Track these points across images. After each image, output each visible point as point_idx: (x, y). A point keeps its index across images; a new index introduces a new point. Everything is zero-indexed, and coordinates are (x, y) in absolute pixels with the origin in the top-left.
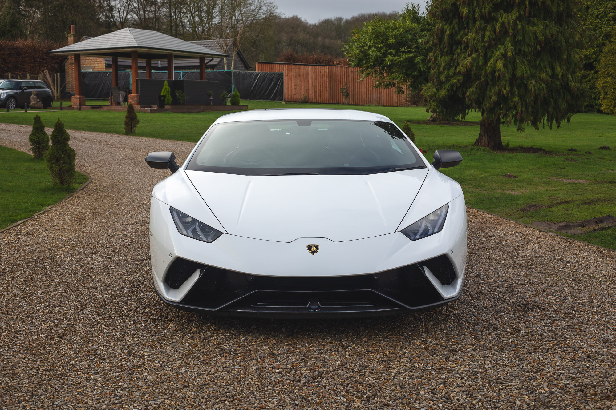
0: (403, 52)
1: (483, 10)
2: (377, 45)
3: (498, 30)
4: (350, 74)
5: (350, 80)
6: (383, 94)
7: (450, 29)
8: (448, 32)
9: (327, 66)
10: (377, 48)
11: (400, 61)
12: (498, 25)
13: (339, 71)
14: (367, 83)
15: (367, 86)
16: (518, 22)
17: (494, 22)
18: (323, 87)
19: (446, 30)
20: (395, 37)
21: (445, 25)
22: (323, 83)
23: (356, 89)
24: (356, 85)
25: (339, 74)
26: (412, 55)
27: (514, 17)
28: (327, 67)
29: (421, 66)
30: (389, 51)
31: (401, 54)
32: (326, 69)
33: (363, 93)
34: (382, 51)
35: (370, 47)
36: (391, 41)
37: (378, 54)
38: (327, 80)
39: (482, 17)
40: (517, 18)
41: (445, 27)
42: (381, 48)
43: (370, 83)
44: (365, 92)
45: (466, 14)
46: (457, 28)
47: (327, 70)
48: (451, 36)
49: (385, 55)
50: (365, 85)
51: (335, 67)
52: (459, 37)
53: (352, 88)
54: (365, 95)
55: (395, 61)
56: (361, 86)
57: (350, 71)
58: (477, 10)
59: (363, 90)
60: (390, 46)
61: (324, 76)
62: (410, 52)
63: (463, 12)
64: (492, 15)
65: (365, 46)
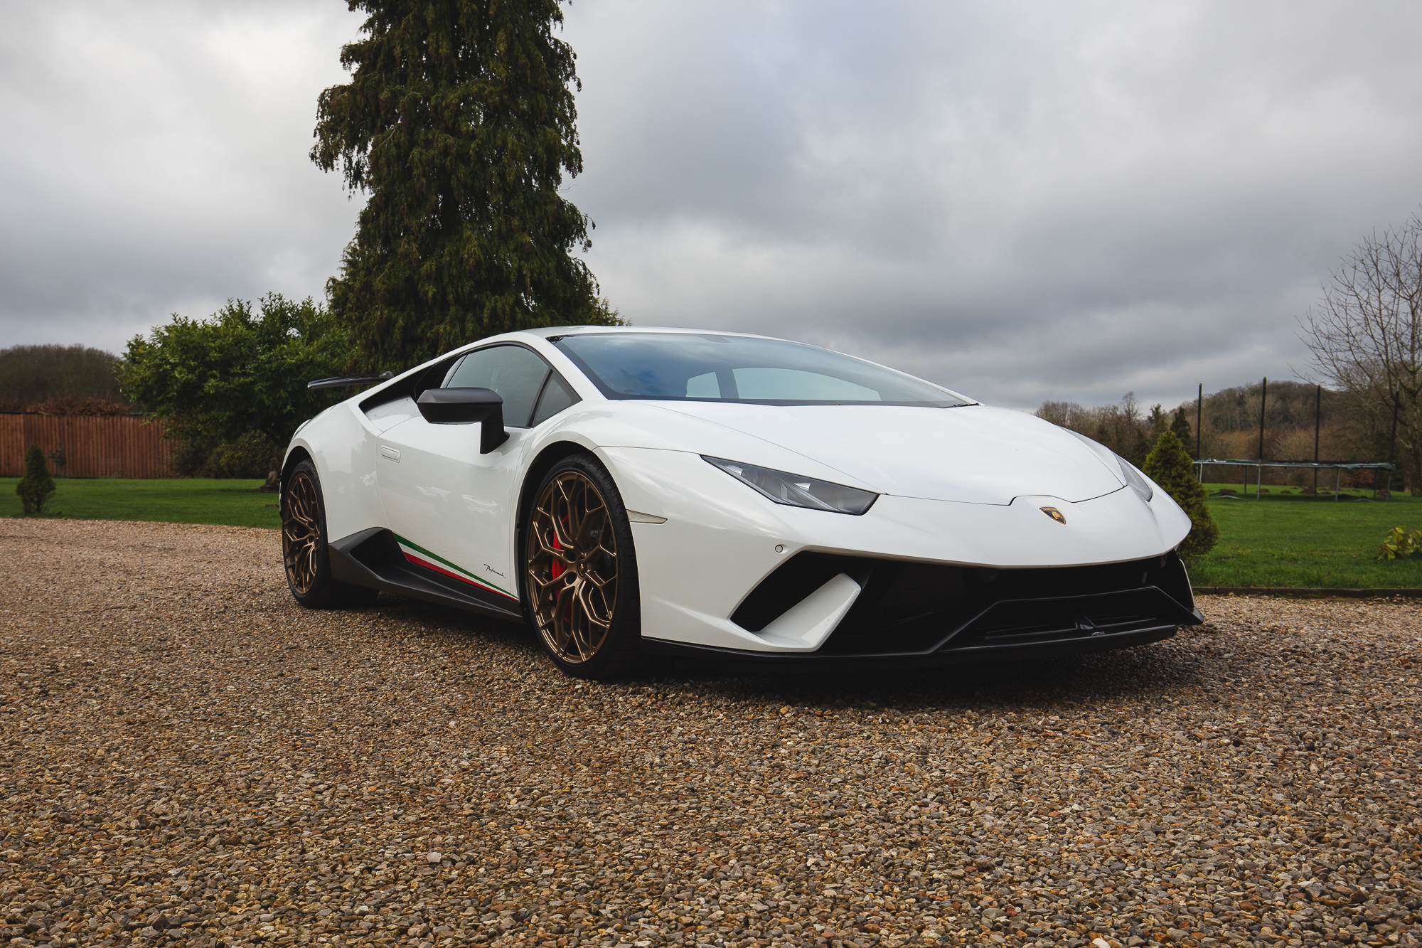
0: (235, 375)
1: (460, 290)
2: (187, 362)
3: (486, 320)
4: (66, 427)
5: (66, 437)
6: (128, 460)
7: (404, 318)
8: (401, 322)
9: (20, 413)
10: (187, 368)
11: (231, 389)
12: (486, 312)
13: (45, 423)
14: (99, 441)
15: (99, 448)
16: (517, 309)
17: (478, 309)
18: (13, 449)
19: (396, 321)
20: (221, 349)
21: (394, 311)
22: (13, 442)
23: (79, 452)
24: (78, 444)
25: (45, 427)
26: (250, 379)
27: (511, 302)
28: (22, 416)
29: (265, 397)
30: (210, 373)
31: (231, 378)
32: (20, 419)
33: (91, 458)
34: (197, 372)
35: (174, 366)
36: (214, 355)
37: (190, 376)
38: (20, 437)
39: (458, 300)
40: (514, 302)
41: (394, 315)
42: (195, 368)
43: (103, 442)
44: (96, 457)
45: (432, 294)
46: (414, 318)
47: (22, 420)
48: (405, 329)
49: (203, 378)
50: (95, 445)
51: (36, 416)
52: (419, 331)
53: (71, 451)
54: (95, 461)
55: (222, 388)
56: (87, 447)
57: (66, 423)
58: (450, 289)
59: (91, 453)
60: (210, 365)
61: (16, 430)
62: (245, 375)
63: (428, 291)
64: (475, 297)
65: (162, 365)
